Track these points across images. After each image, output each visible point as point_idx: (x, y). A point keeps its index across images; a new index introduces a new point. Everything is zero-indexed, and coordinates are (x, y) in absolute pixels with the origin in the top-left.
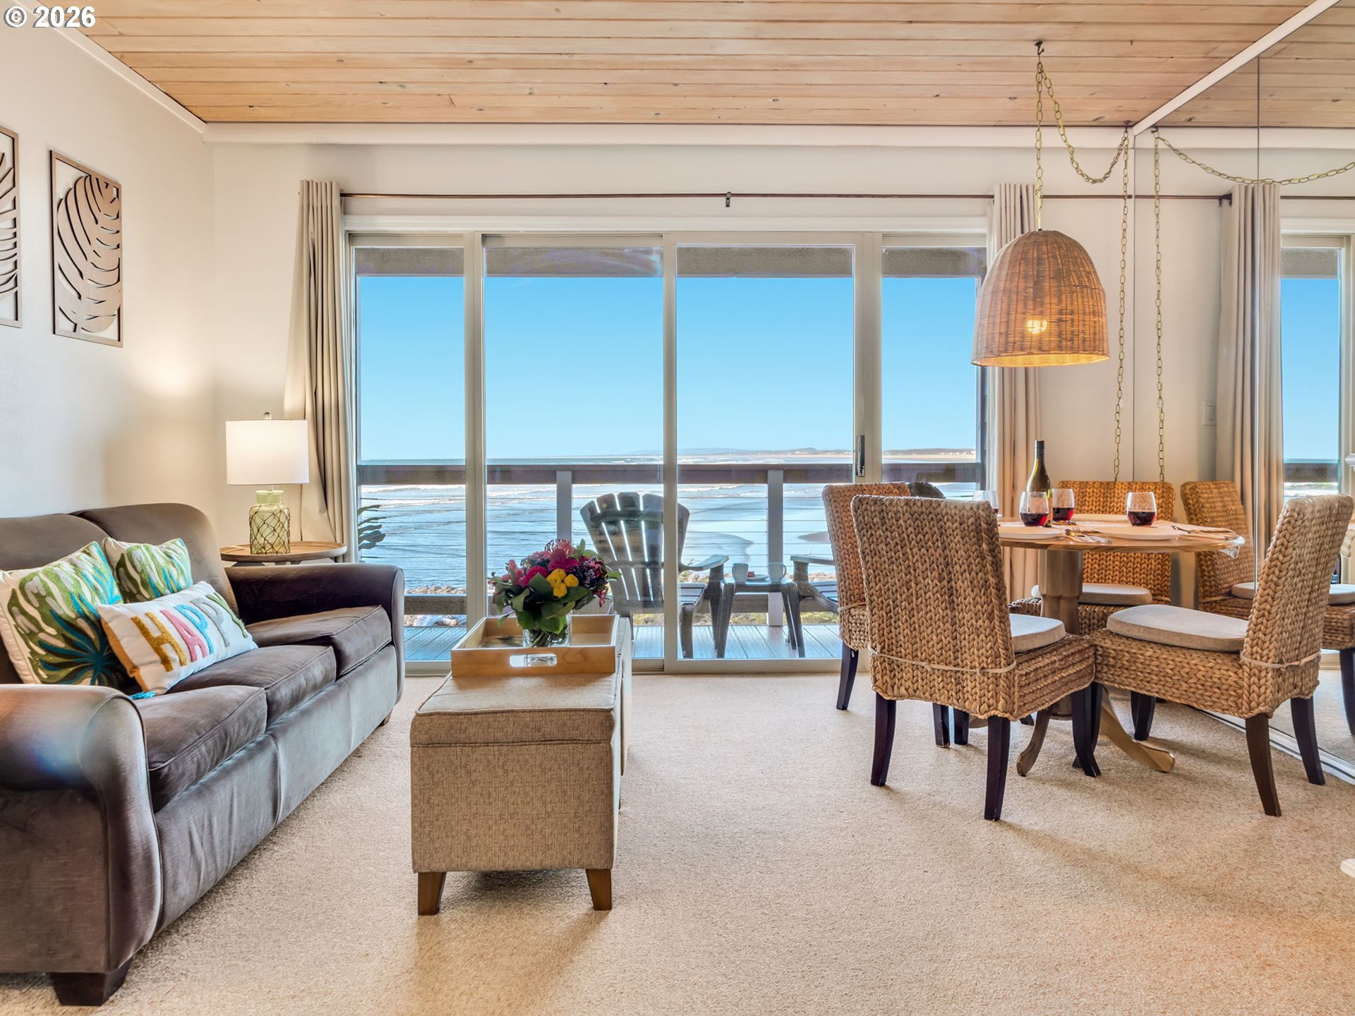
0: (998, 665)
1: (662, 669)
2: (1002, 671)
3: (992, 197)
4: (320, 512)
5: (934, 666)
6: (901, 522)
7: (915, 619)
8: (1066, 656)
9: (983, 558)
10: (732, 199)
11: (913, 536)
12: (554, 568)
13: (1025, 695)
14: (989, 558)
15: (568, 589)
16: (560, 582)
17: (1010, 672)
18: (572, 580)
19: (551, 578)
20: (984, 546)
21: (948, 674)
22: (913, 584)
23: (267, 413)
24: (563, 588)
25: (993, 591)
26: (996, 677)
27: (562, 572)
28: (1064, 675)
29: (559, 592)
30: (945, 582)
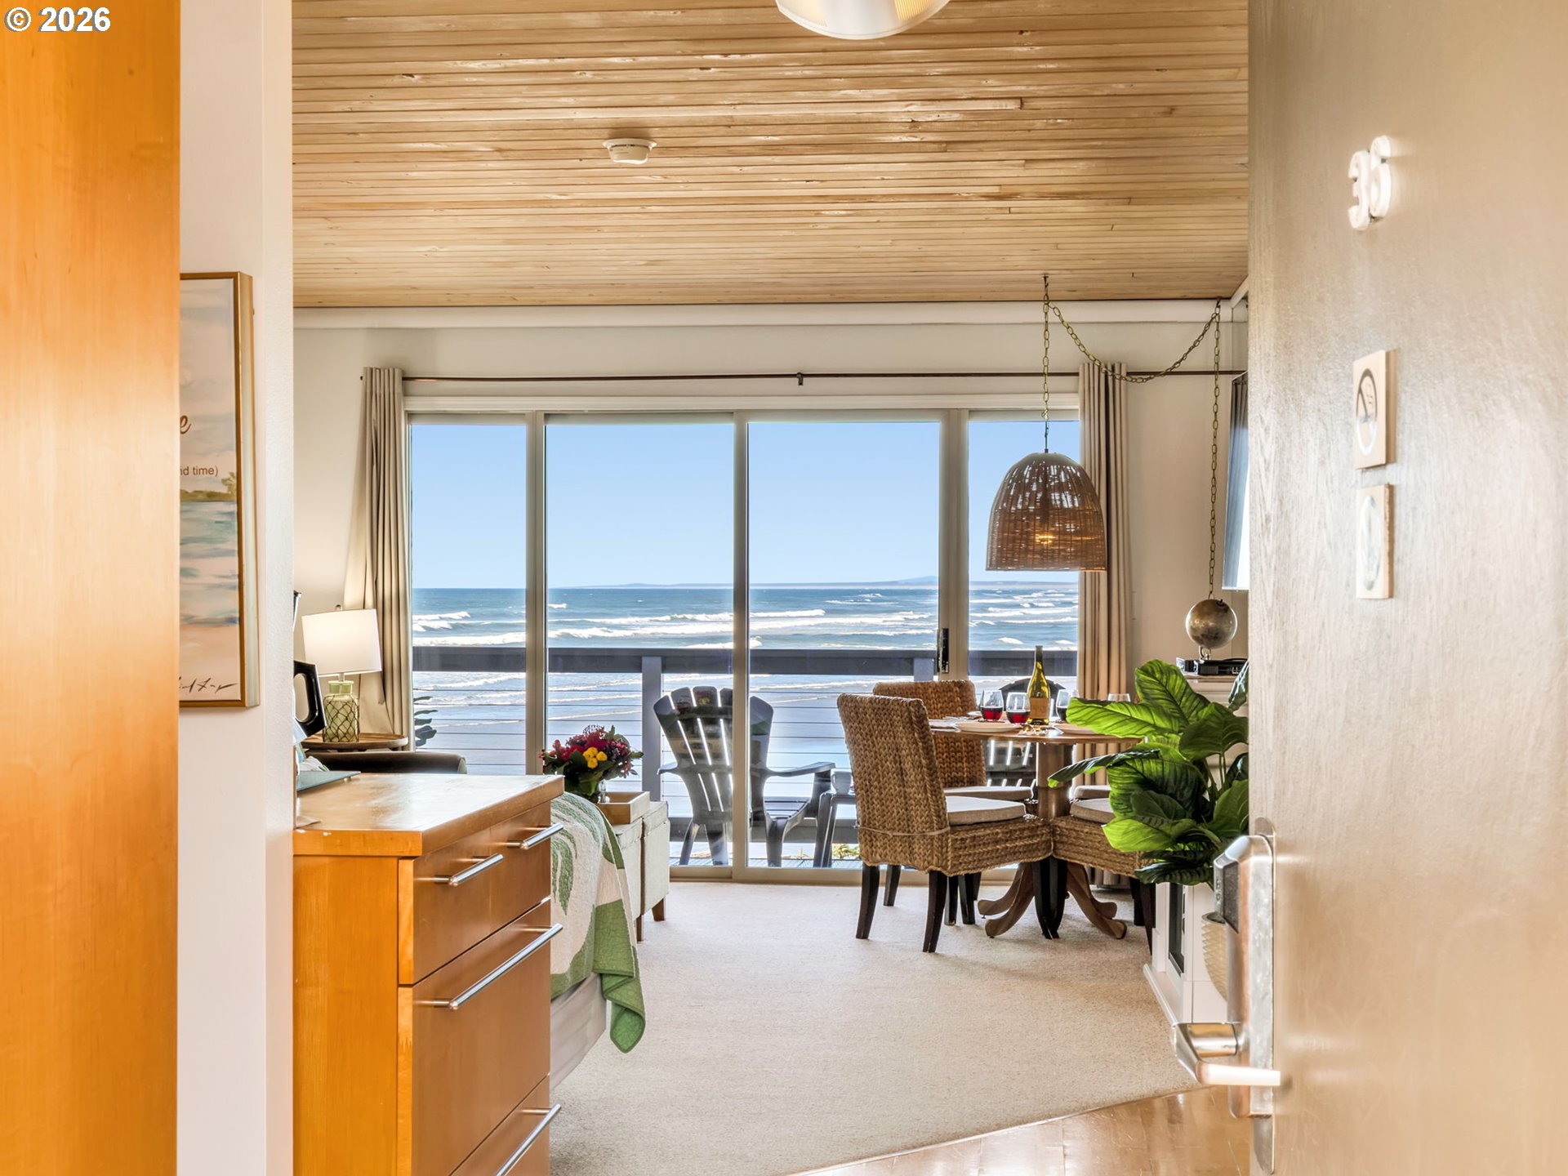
0: (932, 829)
1: (731, 878)
2: (936, 833)
3: (1077, 374)
4: (379, 703)
5: (895, 834)
6: (867, 716)
7: (883, 796)
8: (1011, 830)
9: (917, 745)
10: (805, 379)
11: (875, 727)
12: (590, 747)
13: (960, 856)
14: (920, 744)
15: (599, 762)
16: (592, 757)
17: (942, 835)
18: (602, 756)
19: (586, 754)
20: (916, 735)
21: (904, 839)
22: (880, 768)
23: (338, 606)
24: (595, 761)
25: (925, 770)
26: (932, 838)
27: (595, 750)
28: (1008, 845)
29: (592, 764)
30: (898, 764)
